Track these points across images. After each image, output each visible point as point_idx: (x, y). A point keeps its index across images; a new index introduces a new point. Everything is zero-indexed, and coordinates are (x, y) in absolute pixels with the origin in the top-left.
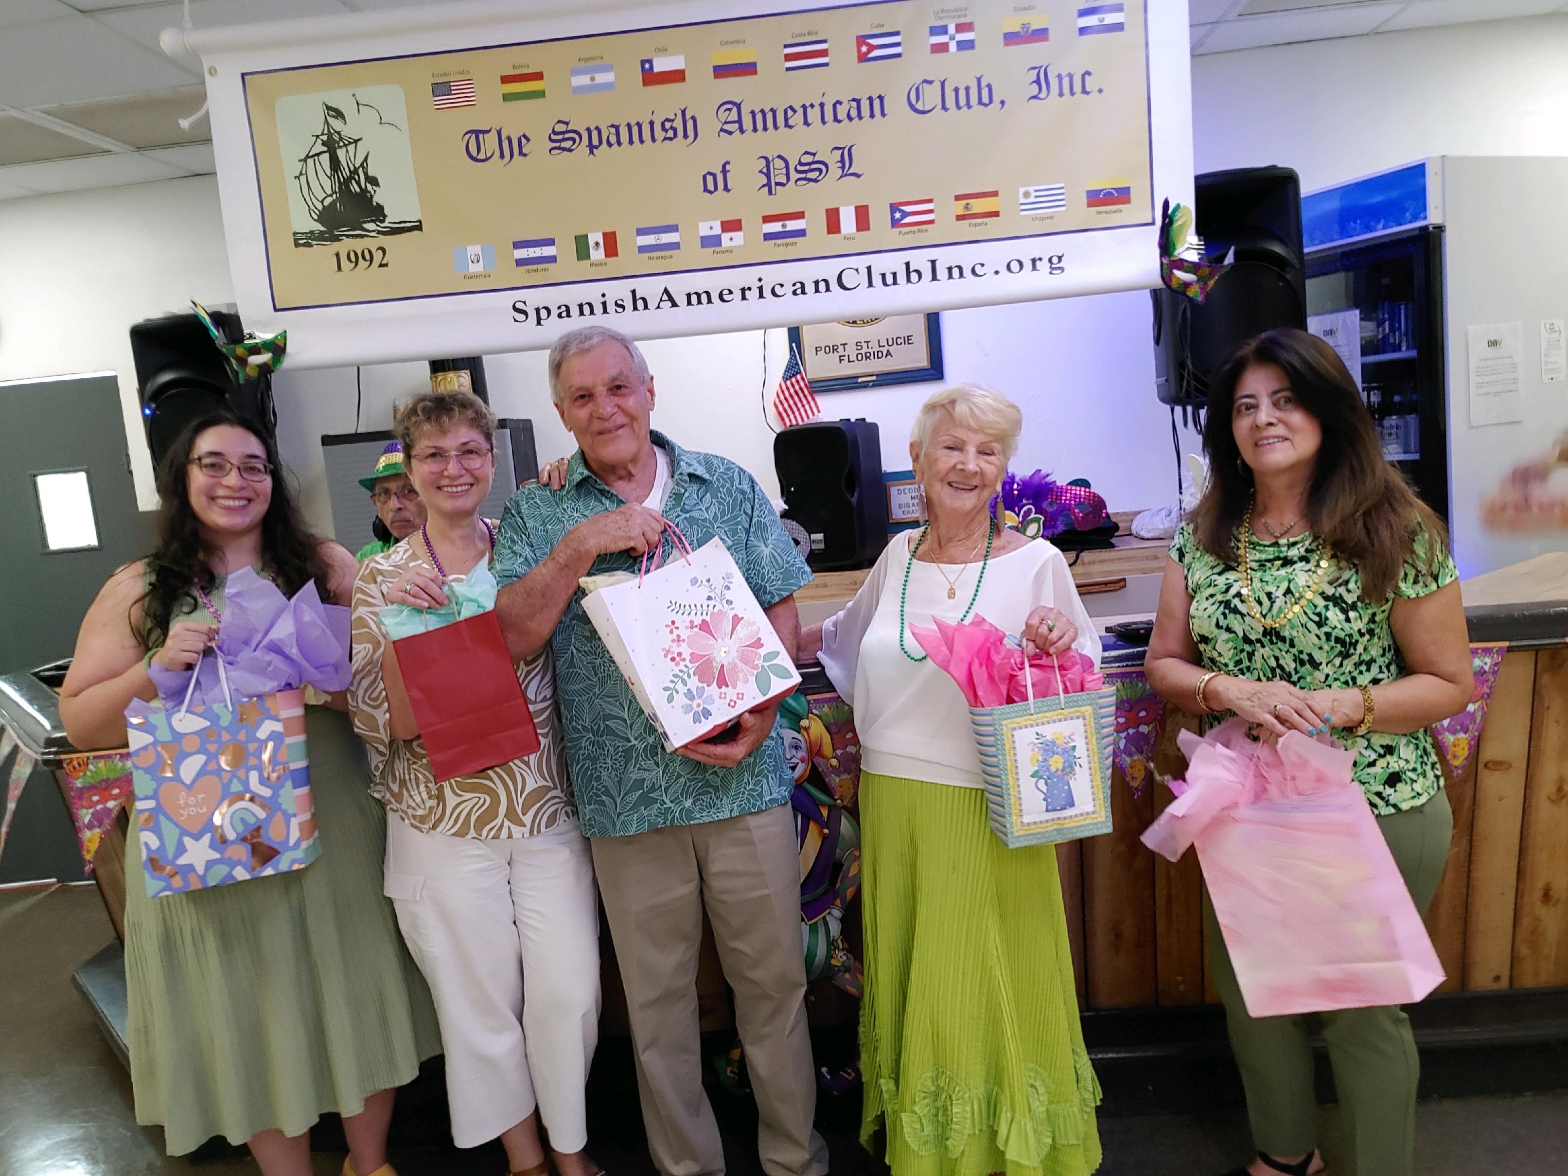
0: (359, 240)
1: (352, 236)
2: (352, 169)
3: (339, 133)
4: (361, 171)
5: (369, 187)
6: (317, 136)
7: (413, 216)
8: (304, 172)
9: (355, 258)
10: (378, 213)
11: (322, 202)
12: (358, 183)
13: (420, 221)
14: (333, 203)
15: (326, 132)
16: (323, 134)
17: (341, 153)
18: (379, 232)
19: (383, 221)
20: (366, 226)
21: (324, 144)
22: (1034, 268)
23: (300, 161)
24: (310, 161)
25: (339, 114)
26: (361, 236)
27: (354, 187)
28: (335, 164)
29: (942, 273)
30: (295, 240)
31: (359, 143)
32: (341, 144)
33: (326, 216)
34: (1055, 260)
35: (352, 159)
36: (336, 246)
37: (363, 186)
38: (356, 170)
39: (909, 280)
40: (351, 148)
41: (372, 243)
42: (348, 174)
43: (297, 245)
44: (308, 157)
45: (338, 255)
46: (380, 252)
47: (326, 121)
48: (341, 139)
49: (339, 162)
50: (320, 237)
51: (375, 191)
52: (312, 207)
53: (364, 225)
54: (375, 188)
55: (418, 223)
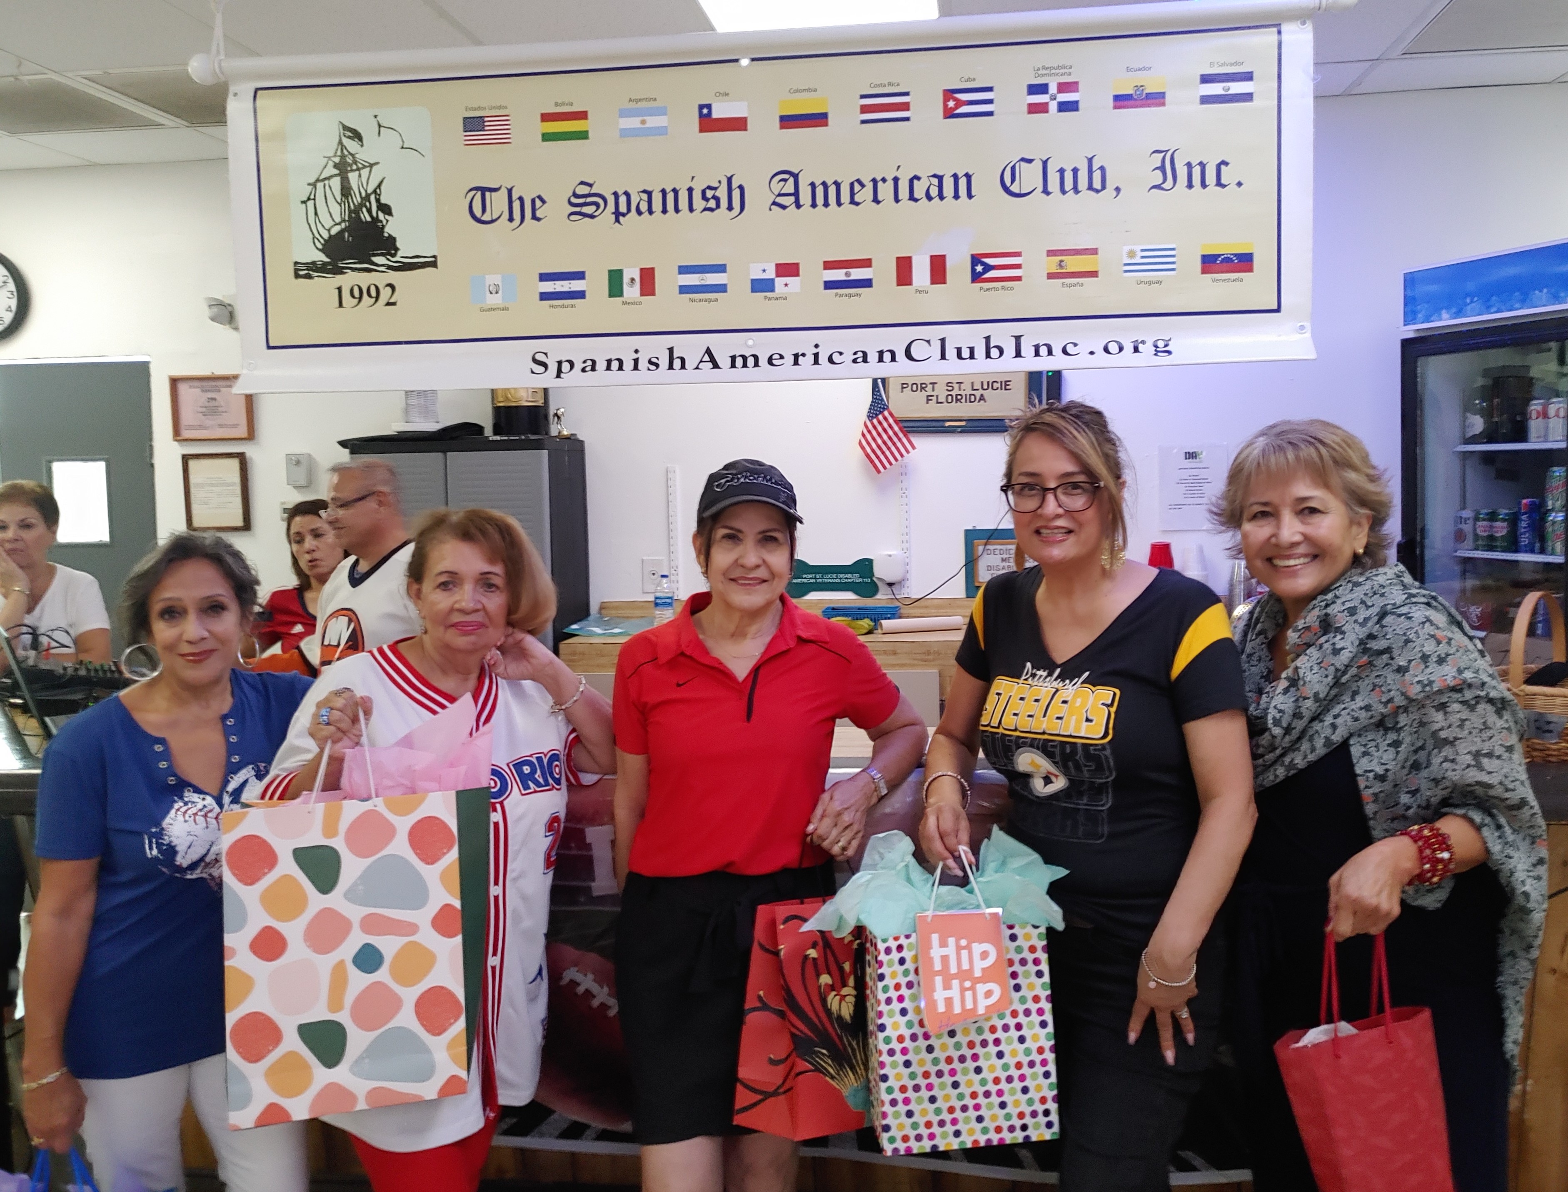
0: (366, 274)
1: (358, 269)
2: (364, 194)
3: (353, 155)
4: (373, 198)
5: (381, 216)
6: (329, 158)
7: (427, 251)
8: (312, 197)
9: (359, 294)
10: (389, 246)
11: (329, 230)
12: (369, 211)
13: (435, 257)
14: (341, 232)
15: (339, 153)
17: (353, 177)
18: (390, 267)
19: (394, 255)
20: (375, 259)
21: (336, 166)
22: (1136, 351)
23: (309, 184)
24: (320, 185)
25: (357, 136)
26: (369, 270)
27: (366, 217)
28: (346, 189)
29: (1027, 350)
30: (296, 271)
31: (375, 168)
32: (354, 167)
33: (331, 245)
34: (1161, 343)
35: (365, 186)
36: (339, 280)
37: (374, 214)
38: (368, 196)
39: (988, 356)
40: (365, 172)
41: (380, 279)
42: (359, 200)
43: (297, 276)
44: (318, 180)
45: (340, 289)
46: (389, 289)
47: (340, 142)
48: (355, 162)
49: (350, 188)
50: (322, 269)
51: (387, 221)
52: (317, 236)
54: (387, 217)
55: (433, 259)
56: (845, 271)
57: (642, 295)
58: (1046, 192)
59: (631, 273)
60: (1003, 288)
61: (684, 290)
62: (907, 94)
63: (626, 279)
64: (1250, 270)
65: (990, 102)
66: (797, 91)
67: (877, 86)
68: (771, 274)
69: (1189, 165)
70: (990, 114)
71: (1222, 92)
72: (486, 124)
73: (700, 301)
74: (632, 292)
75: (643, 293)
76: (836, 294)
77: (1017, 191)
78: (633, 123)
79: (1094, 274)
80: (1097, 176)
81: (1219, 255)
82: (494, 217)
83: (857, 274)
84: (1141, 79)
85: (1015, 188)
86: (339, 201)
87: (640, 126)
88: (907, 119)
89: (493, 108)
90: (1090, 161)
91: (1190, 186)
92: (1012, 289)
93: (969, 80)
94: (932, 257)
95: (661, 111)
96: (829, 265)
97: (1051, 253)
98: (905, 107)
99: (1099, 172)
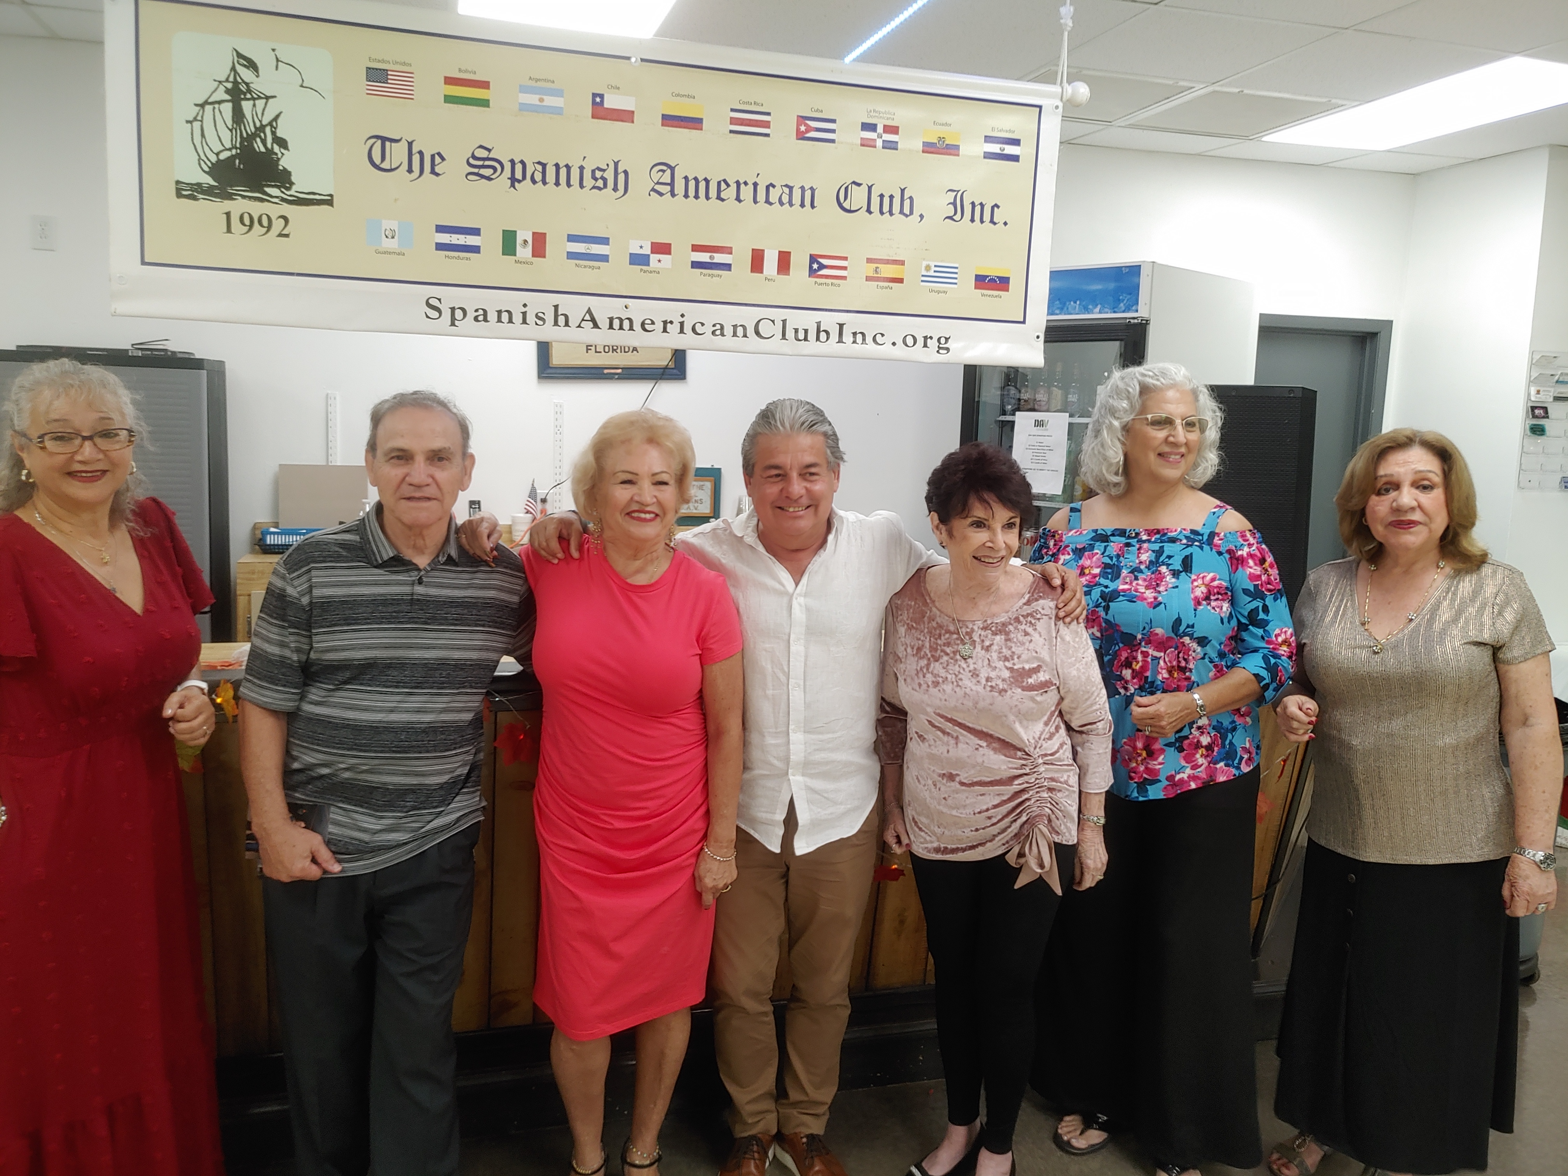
0: (258, 204)
1: (250, 198)
2: (258, 124)
3: (247, 84)
4: (268, 129)
5: (276, 149)
6: (220, 82)
7: (324, 188)
8: (199, 118)
9: (249, 222)
10: (284, 179)
11: (217, 154)
12: (264, 142)
13: (331, 195)
14: (233, 157)
15: (231, 79)
16: (227, 80)
17: (246, 106)
18: (283, 200)
19: (288, 189)
21: (228, 91)
22: (925, 346)
23: (196, 105)
24: (209, 108)
25: (251, 65)
26: (262, 200)
27: (259, 146)
28: (238, 115)
29: (848, 338)
30: (178, 190)
31: (271, 100)
32: (249, 96)
33: (219, 169)
34: (943, 340)
35: (259, 115)
36: (227, 205)
37: (269, 146)
38: (262, 128)
39: (818, 339)
40: (260, 103)
41: (274, 210)
42: (253, 130)
43: (179, 195)
44: (206, 103)
45: (228, 214)
46: (282, 221)
47: (233, 69)
48: (249, 91)
49: (243, 116)
50: (209, 192)
51: (283, 154)
52: (203, 158)
53: (267, 190)
54: (283, 150)
55: (329, 198)
56: (709, 254)
57: (533, 256)
58: (869, 211)
59: (524, 235)
60: (832, 284)
61: (571, 256)
62: (768, 114)
63: (519, 241)
64: (1007, 290)
65: (833, 131)
66: (678, 95)
67: (744, 103)
68: (647, 250)
69: (973, 204)
70: (833, 141)
71: (999, 151)
72: (389, 77)
73: (585, 267)
74: (524, 252)
75: (534, 255)
76: (701, 273)
77: (848, 208)
78: (532, 99)
79: (900, 281)
80: (907, 203)
81: (988, 276)
82: (393, 167)
83: (719, 258)
84: (942, 131)
85: (846, 205)
86: (230, 127)
87: (538, 103)
88: (767, 135)
89: (397, 63)
90: (903, 191)
91: (972, 220)
92: (839, 285)
93: (817, 111)
94: (780, 252)
95: (559, 93)
96: (696, 248)
97: (870, 260)
98: (767, 125)
99: (908, 200)
